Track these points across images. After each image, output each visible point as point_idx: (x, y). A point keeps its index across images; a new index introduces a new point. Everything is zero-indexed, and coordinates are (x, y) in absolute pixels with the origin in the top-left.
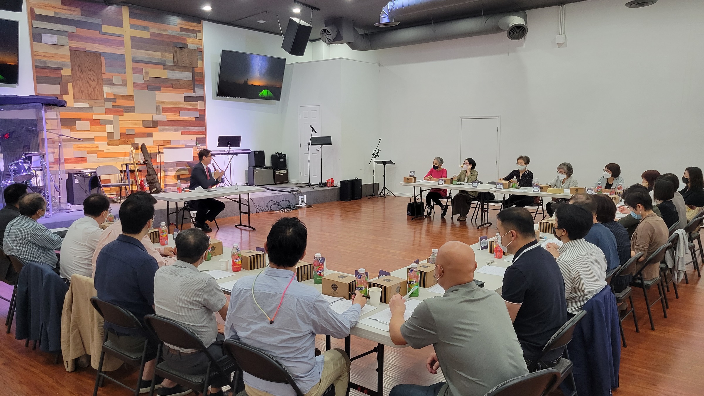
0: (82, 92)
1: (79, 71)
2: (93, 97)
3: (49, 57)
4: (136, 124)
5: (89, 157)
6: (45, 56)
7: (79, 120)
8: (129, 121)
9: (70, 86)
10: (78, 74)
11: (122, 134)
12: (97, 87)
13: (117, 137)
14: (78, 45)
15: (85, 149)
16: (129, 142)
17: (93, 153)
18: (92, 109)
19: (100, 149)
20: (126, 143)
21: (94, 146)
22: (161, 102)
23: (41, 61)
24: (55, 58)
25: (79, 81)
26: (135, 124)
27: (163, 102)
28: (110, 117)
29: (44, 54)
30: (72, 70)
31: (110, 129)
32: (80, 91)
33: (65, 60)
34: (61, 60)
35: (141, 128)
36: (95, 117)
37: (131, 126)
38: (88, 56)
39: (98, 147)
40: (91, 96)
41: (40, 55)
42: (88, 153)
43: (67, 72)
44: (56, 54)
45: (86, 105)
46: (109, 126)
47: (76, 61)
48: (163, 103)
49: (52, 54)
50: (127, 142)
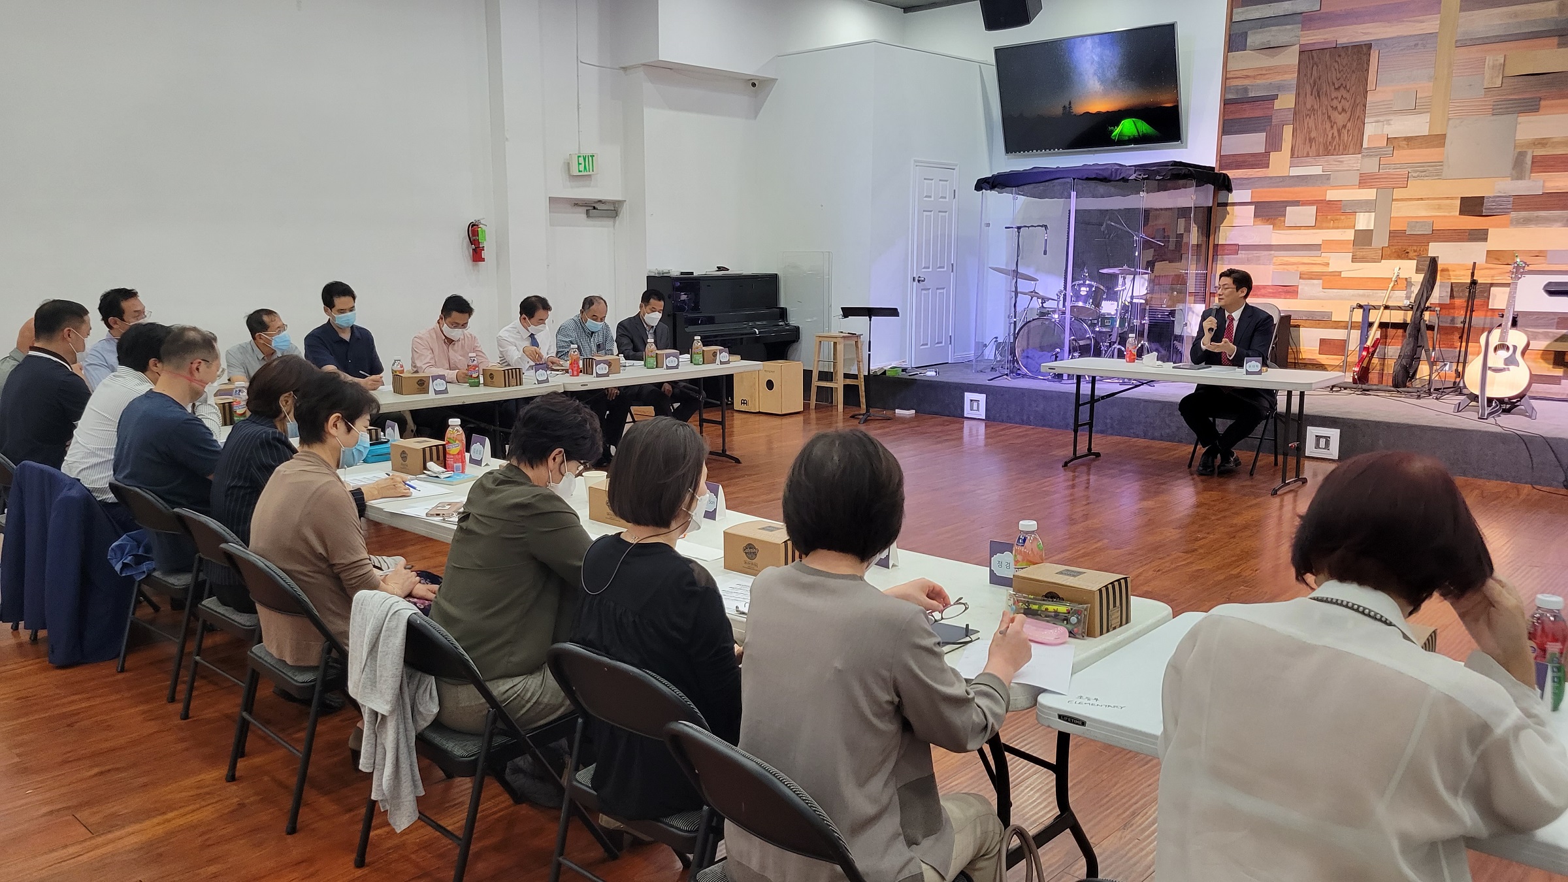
0: (1311, 140)
1: (1312, 95)
2: (1335, 149)
3: (1254, 77)
4: (1439, 208)
5: (1305, 287)
6: (1247, 77)
7: (1296, 203)
8: (1422, 199)
9: (1288, 131)
10: (1310, 101)
11: (1393, 235)
12: (1349, 125)
13: (1381, 240)
14: (1321, 37)
15: (1298, 267)
16: (1411, 254)
17: (1313, 277)
18: (1328, 177)
19: (1331, 269)
20: (1403, 255)
21: (1318, 260)
22: (1534, 144)
23: (1240, 88)
24: (1267, 76)
25: (1308, 117)
26: (1437, 207)
27: (1542, 143)
28: (1369, 194)
29: (1245, 73)
30: (1298, 95)
31: (1364, 221)
32: (1308, 140)
33: (1285, 76)
34: (1277, 79)
35: (1455, 216)
36: (1332, 195)
37: (1424, 213)
38: (1339, 56)
39: (1328, 264)
40: (1330, 148)
41: (1237, 76)
42: (1304, 276)
43: (1286, 101)
44: (1269, 69)
45: (1316, 170)
46: (1364, 215)
47: (1309, 75)
48: (1539, 144)
49: (1261, 68)
50: (1408, 252)
